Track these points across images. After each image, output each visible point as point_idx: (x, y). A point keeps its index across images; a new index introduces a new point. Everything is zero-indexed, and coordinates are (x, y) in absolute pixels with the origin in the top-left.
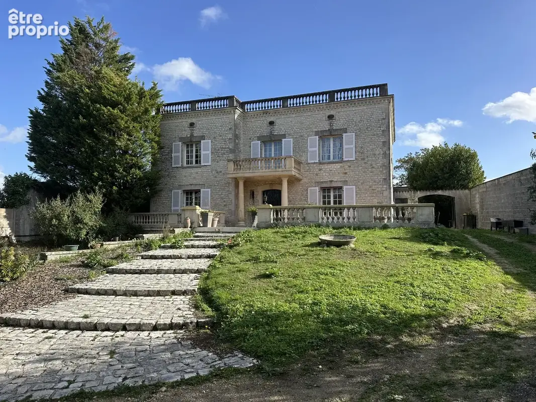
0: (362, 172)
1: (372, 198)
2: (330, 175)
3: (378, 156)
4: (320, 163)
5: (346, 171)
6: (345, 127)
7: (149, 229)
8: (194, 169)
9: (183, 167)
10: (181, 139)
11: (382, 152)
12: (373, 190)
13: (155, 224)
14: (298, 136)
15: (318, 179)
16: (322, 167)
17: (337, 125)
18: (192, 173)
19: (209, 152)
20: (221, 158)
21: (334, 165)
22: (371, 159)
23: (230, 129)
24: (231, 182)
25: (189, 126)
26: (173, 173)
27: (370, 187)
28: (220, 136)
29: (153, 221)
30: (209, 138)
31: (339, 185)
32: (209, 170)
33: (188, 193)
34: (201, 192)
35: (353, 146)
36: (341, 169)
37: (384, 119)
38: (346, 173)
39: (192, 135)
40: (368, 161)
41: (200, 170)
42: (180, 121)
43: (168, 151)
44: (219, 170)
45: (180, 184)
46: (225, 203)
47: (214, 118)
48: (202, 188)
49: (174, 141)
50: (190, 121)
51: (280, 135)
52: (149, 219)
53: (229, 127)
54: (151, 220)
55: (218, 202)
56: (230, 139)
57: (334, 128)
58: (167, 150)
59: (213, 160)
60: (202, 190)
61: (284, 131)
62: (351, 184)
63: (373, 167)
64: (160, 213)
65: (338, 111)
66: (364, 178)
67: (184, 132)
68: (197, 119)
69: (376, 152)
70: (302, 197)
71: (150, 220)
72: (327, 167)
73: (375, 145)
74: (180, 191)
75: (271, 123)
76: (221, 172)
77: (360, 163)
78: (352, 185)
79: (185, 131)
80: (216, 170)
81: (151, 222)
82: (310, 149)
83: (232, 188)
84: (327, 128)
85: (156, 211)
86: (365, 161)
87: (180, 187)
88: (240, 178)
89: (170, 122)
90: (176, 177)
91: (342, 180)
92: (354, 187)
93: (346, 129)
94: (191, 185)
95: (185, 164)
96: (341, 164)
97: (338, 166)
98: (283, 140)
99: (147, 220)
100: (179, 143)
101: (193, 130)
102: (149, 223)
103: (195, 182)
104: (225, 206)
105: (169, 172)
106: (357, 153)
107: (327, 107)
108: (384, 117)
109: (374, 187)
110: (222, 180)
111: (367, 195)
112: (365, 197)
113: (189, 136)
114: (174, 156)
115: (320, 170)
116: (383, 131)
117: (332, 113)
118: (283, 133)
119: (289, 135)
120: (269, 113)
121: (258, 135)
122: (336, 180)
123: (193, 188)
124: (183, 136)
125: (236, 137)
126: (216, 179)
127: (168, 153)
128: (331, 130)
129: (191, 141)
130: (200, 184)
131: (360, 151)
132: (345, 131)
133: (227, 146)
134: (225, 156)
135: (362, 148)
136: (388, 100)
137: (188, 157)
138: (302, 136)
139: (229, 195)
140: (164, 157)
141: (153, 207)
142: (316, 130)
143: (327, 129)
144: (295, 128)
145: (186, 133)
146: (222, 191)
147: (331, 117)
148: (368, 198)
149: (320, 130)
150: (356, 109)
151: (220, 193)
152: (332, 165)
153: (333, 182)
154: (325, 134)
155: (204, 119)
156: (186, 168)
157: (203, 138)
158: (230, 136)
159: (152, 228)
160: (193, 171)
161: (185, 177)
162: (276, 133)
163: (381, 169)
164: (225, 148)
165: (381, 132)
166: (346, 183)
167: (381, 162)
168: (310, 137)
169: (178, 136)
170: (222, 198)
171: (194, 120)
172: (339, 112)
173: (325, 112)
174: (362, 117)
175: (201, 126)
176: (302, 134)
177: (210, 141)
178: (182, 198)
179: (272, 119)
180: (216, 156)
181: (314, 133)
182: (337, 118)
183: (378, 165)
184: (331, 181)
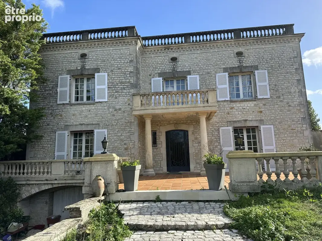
0: (278, 111)
1: (292, 138)
2: (243, 114)
3: (294, 94)
4: (231, 101)
5: (261, 110)
6: (255, 64)
7: (24, 183)
8: (85, 106)
9: (71, 104)
10: (69, 72)
11: (297, 90)
12: (292, 129)
13: (32, 176)
14: (204, 73)
15: (230, 118)
16: (234, 105)
17: (248, 62)
18: (82, 111)
19: (105, 87)
20: (120, 94)
21: (248, 103)
22: (286, 97)
23: (131, 61)
24: (133, 121)
25: (80, 57)
26: (58, 111)
27: (290, 126)
28: (119, 69)
29: (30, 171)
30: (105, 71)
31: (255, 124)
32: (105, 108)
33: (77, 134)
34: (95, 133)
35: (267, 83)
36: (256, 107)
37: (295, 57)
38: (261, 112)
39: (83, 67)
40: (284, 99)
41: (94, 108)
42: (69, 52)
43: (52, 86)
44: (118, 107)
45: (66, 124)
46: (126, 146)
47: (111, 49)
48: (95, 128)
49: (61, 74)
50: (81, 52)
51: (183, 71)
52: (24, 169)
53: (130, 59)
54: (28, 169)
55: (116, 144)
56: (131, 72)
57: (244, 65)
58: (50, 85)
59: (110, 96)
60: (96, 131)
61: (189, 67)
62: (267, 123)
63: (290, 106)
64: (40, 161)
65: (247, 48)
66: (281, 117)
67: (73, 64)
68: (90, 50)
69: (291, 90)
70: (213, 138)
71: (26, 171)
72: (239, 105)
73: (289, 83)
74: (67, 133)
75: (174, 59)
76: (120, 109)
77: (276, 101)
78: (269, 125)
79: (74, 62)
80: (114, 108)
81: (27, 174)
82: (219, 87)
83: (135, 128)
84: (236, 64)
85: (34, 157)
86: (281, 99)
87: (66, 127)
88: (148, 115)
89: (56, 53)
90: (61, 116)
91: (257, 119)
92: (272, 126)
93: (257, 66)
94: (82, 124)
95: (73, 101)
96: (255, 103)
97: (252, 104)
98: (188, 77)
99: (22, 171)
100: (67, 76)
101: (84, 62)
102: (23, 173)
103: (86, 121)
104: (126, 149)
105: (53, 110)
106: (272, 91)
107: (235, 44)
108: (296, 55)
109: (293, 127)
110: (122, 119)
111: (286, 135)
112: (285, 137)
113: (79, 68)
114: (60, 91)
115: (232, 108)
116: (296, 69)
117: (240, 49)
118: (187, 70)
119: (194, 72)
120: (172, 49)
121: (159, 72)
122: (251, 119)
123: (84, 128)
124: (72, 68)
125: (137, 70)
126: (114, 118)
127: (52, 87)
128: (241, 67)
129: (82, 75)
130: (93, 124)
131: (274, 89)
132: (256, 68)
133: (128, 80)
134: (125, 91)
135: (276, 85)
136: (298, 39)
137: (77, 93)
138: (208, 73)
139: (131, 136)
140: (47, 92)
141: (30, 153)
142: (224, 67)
143: (237, 66)
144: (200, 65)
145: (77, 65)
146: (122, 132)
147: (239, 54)
148: (289, 138)
149: (228, 66)
150: (266, 46)
151: (120, 134)
152: (245, 103)
153: (248, 122)
154: (235, 71)
155: (99, 50)
156: (74, 105)
157: (97, 70)
158: (131, 69)
159: (28, 180)
160: (84, 109)
161: (73, 115)
162: (180, 70)
163: (299, 108)
164: (126, 82)
165: (294, 70)
166: (261, 121)
167: (298, 101)
168: (218, 74)
169: (66, 68)
170: (122, 140)
171: (85, 51)
172: (248, 50)
173: (233, 49)
174: (273, 55)
175: (94, 57)
176: (209, 71)
177: (106, 74)
178: (68, 141)
179: (174, 55)
180: (114, 91)
181: (222, 70)
182: (246, 55)
183: (295, 103)
184: (246, 120)
